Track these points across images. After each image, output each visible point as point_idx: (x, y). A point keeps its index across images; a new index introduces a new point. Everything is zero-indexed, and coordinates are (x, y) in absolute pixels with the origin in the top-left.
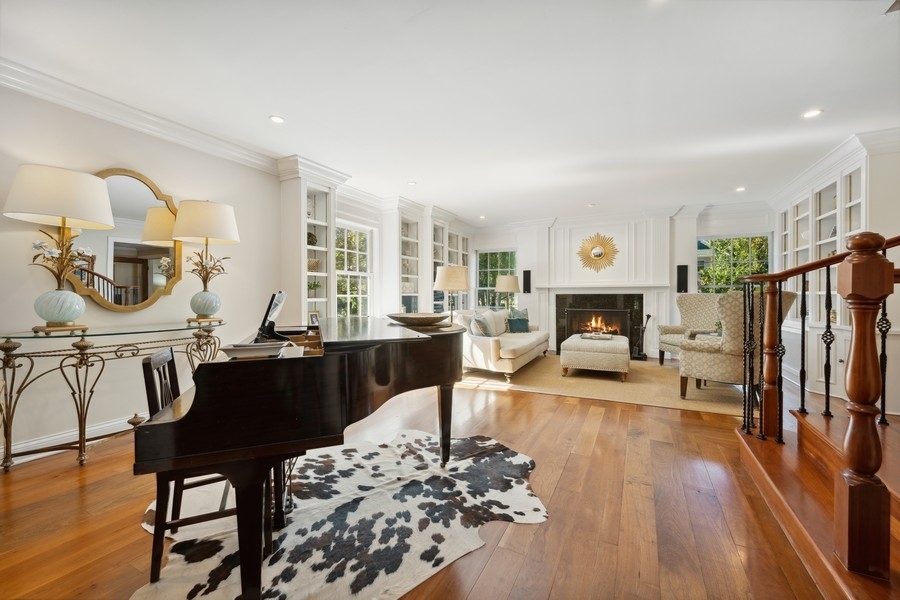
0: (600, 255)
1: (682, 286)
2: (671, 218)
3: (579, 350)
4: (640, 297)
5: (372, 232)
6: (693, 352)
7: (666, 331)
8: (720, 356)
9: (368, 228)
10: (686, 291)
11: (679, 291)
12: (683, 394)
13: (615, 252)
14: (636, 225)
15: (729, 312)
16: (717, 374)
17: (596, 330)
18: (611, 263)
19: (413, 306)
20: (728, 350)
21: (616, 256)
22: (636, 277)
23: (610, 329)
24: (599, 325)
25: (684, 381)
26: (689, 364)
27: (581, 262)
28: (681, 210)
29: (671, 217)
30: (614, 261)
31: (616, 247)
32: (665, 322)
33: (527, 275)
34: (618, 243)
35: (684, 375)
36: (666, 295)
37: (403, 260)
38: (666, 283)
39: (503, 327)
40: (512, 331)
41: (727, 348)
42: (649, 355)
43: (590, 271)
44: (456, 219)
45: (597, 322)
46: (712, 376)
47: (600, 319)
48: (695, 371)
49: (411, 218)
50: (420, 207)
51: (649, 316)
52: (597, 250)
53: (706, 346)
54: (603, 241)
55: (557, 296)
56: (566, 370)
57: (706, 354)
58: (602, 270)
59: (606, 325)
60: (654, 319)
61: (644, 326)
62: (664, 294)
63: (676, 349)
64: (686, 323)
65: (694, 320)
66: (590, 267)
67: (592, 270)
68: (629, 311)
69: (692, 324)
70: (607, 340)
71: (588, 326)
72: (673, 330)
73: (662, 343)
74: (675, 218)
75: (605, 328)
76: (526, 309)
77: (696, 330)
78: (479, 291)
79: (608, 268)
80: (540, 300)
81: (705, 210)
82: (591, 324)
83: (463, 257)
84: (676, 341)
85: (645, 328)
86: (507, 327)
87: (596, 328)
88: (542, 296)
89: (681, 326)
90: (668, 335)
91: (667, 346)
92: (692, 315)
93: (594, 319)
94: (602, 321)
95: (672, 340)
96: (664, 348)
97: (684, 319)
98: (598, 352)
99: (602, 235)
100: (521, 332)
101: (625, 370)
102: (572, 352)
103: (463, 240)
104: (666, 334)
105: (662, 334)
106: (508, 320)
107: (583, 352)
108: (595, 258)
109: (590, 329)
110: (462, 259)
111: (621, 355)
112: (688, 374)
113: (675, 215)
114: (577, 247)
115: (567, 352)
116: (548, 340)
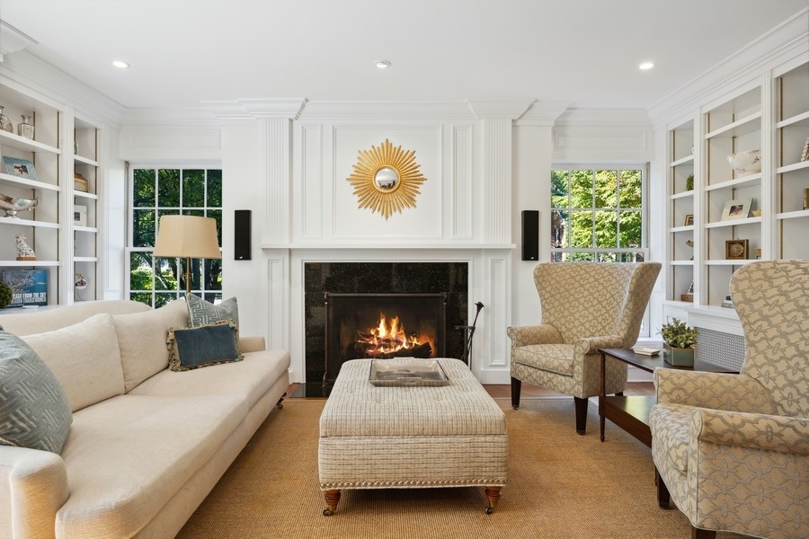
0: (391, 185)
1: (530, 247)
2: (514, 124)
4: (462, 268)
7: (523, 338)
10: (537, 258)
11: (525, 257)
13: (420, 179)
17: (387, 344)
18: (411, 201)
21: (421, 188)
22: (455, 231)
23: (415, 342)
24: (394, 334)
26: (727, 491)
27: (357, 198)
28: (530, 107)
29: (513, 121)
30: (417, 198)
31: (421, 170)
33: (243, 218)
35: (709, 525)
36: (505, 266)
38: (506, 241)
39: (161, 353)
40: (188, 363)
43: (372, 216)
45: (388, 327)
47: (394, 323)
48: (744, 513)
51: (480, 306)
52: (384, 177)
55: (308, 266)
56: (334, 497)
57: (781, 460)
58: (396, 215)
59: (408, 334)
61: (470, 324)
62: (504, 262)
63: (555, 381)
64: (552, 319)
65: (566, 313)
66: (374, 208)
67: (377, 214)
68: (445, 294)
69: (563, 320)
70: (435, 381)
71: (370, 336)
72: (535, 336)
73: (517, 362)
74: (519, 123)
75: (405, 341)
76: (235, 300)
77: (597, 339)
78: (132, 254)
79: (405, 210)
80: (270, 277)
81: (564, 115)
82: (377, 333)
83: (80, 171)
84: (556, 363)
85: (473, 329)
86: (171, 355)
87: (388, 340)
88: (277, 267)
89: (547, 327)
90: (530, 347)
91: (531, 370)
92: (562, 305)
93: (383, 322)
94: (399, 326)
95: (544, 360)
96: (524, 374)
97: (547, 310)
98: (426, 436)
99: (395, 145)
100: (214, 363)
101: (499, 480)
102: (352, 441)
103: (79, 130)
104: (525, 344)
105: (517, 345)
106: (177, 333)
107: (384, 440)
108: (383, 190)
109: (376, 342)
110: (78, 175)
111: (488, 439)
112: (722, 521)
113: (520, 118)
114: (348, 164)
115: (338, 442)
116: (285, 372)
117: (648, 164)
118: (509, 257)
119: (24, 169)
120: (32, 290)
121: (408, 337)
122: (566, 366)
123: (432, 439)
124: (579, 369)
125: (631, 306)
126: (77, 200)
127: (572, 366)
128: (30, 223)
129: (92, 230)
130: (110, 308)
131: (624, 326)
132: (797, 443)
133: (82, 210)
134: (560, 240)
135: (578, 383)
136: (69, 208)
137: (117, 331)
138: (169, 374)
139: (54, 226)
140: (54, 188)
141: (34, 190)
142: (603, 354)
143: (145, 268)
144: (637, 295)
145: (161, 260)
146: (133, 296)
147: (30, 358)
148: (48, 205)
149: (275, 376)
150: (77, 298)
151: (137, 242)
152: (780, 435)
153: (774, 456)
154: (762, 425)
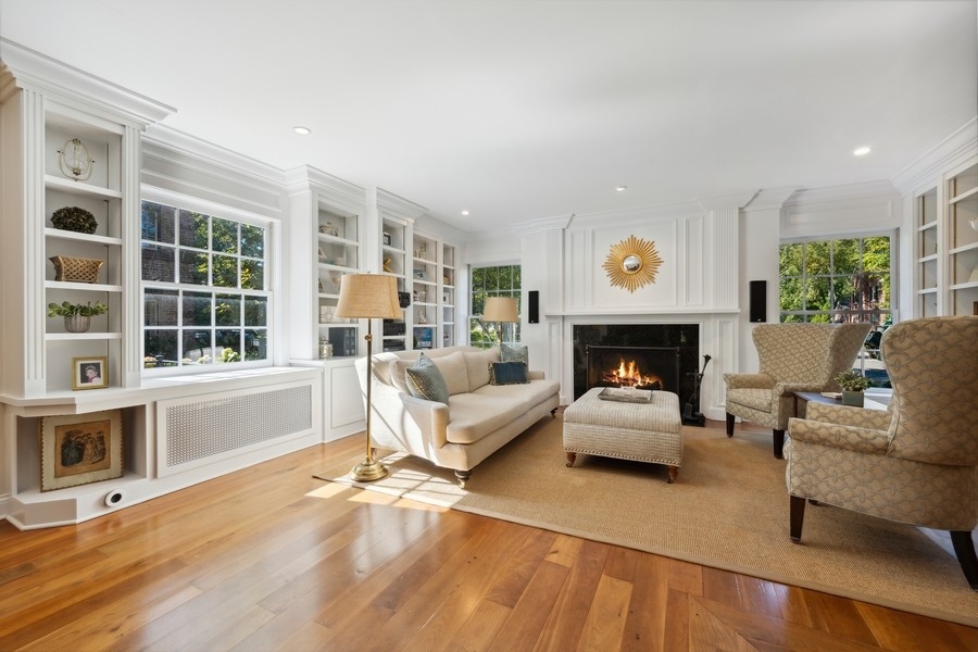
0: (636, 267)
1: (758, 311)
2: (741, 211)
3: (593, 423)
4: (692, 332)
5: (271, 225)
6: (820, 449)
7: (736, 383)
8: (885, 461)
9: (268, 220)
10: (764, 320)
11: (754, 319)
12: (796, 532)
13: (659, 262)
14: (687, 222)
15: (915, 367)
16: (879, 501)
17: (626, 382)
18: (651, 279)
19: (346, 342)
20: (908, 452)
21: (659, 269)
22: (688, 300)
23: (648, 380)
24: (631, 374)
25: (797, 505)
26: (811, 472)
27: (609, 279)
28: (756, 196)
29: (740, 209)
30: (656, 276)
31: (659, 255)
32: (732, 368)
33: (534, 296)
34: (661, 249)
35: (798, 494)
36: (733, 326)
37: (320, 269)
38: (734, 307)
39: (486, 374)
40: (500, 382)
41: (907, 446)
42: (708, 416)
43: (621, 292)
44: (425, 214)
45: (627, 369)
46: (867, 504)
47: (632, 365)
48: (823, 488)
49: (337, 205)
50: (358, 191)
51: (707, 358)
52: (631, 261)
53: (853, 438)
54: (638, 247)
55: (575, 327)
56: (572, 456)
57: (851, 455)
58: (639, 289)
59: (642, 375)
60: (715, 362)
61: (700, 372)
62: (731, 324)
63: (757, 415)
64: (768, 369)
65: (782, 365)
66: (622, 284)
67: (625, 290)
68: (678, 348)
69: (778, 371)
70: (643, 401)
71: (613, 376)
72: (749, 382)
73: (730, 401)
74: (746, 209)
75: (640, 380)
76: (526, 348)
77: (793, 385)
78: (472, 320)
79: (647, 286)
80: (550, 333)
81: (792, 197)
82: (618, 373)
83: (446, 273)
84: (757, 402)
85: (702, 375)
86: (491, 376)
87: (626, 379)
88: (554, 328)
89: (761, 376)
90: (741, 390)
91: (740, 407)
92: (777, 358)
93: (622, 364)
94: (635, 368)
95: (748, 399)
96: (735, 410)
97: (764, 362)
98: (626, 428)
99: (639, 238)
100: (514, 383)
101: (675, 462)
102: (582, 426)
103: (446, 249)
104: (738, 388)
105: (731, 388)
106: (494, 364)
107: (601, 427)
108: (630, 272)
109: (617, 381)
110: (445, 276)
111: (668, 435)
112: (808, 492)
113: (747, 205)
114: (603, 256)
115: (574, 426)
116: (557, 394)
117: (898, 229)
118: (737, 320)
119: (421, 275)
120: (424, 340)
121: (642, 377)
122: (765, 404)
123: (630, 431)
124: (776, 407)
125: (831, 359)
126: (445, 290)
127: (770, 404)
128: (423, 304)
129: (451, 306)
130: (461, 349)
131: (825, 376)
132: (858, 444)
133: (447, 295)
134: (877, 299)
135: (775, 418)
136: (441, 294)
137: (466, 360)
138: (490, 386)
139: (435, 305)
140: (434, 284)
141: (425, 286)
142: (796, 398)
143: (479, 329)
144: (838, 350)
145: (489, 324)
146: (472, 345)
147: (433, 367)
148: (432, 294)
149: (549, 394)
150: (445, 345)
151: (474, 312)
152: (845, 437)
153: (846, 453)
154: (833, 431)
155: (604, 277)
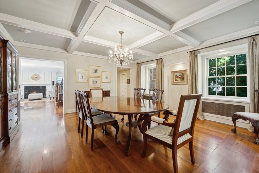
0: (36, 78)
4: (45, 86)
11: (53, 85)
12: (51, 99)
28: (53, 71)
30: (40, 79)
32: (50, 91)
42: (47, 97)
43: (34, 81)
51: (47, 90)
54: (37, 75)
55: (25, 86)
58: (37, 81)
68: (43, 89)
114: (30, 76)
155: (31, 79)
